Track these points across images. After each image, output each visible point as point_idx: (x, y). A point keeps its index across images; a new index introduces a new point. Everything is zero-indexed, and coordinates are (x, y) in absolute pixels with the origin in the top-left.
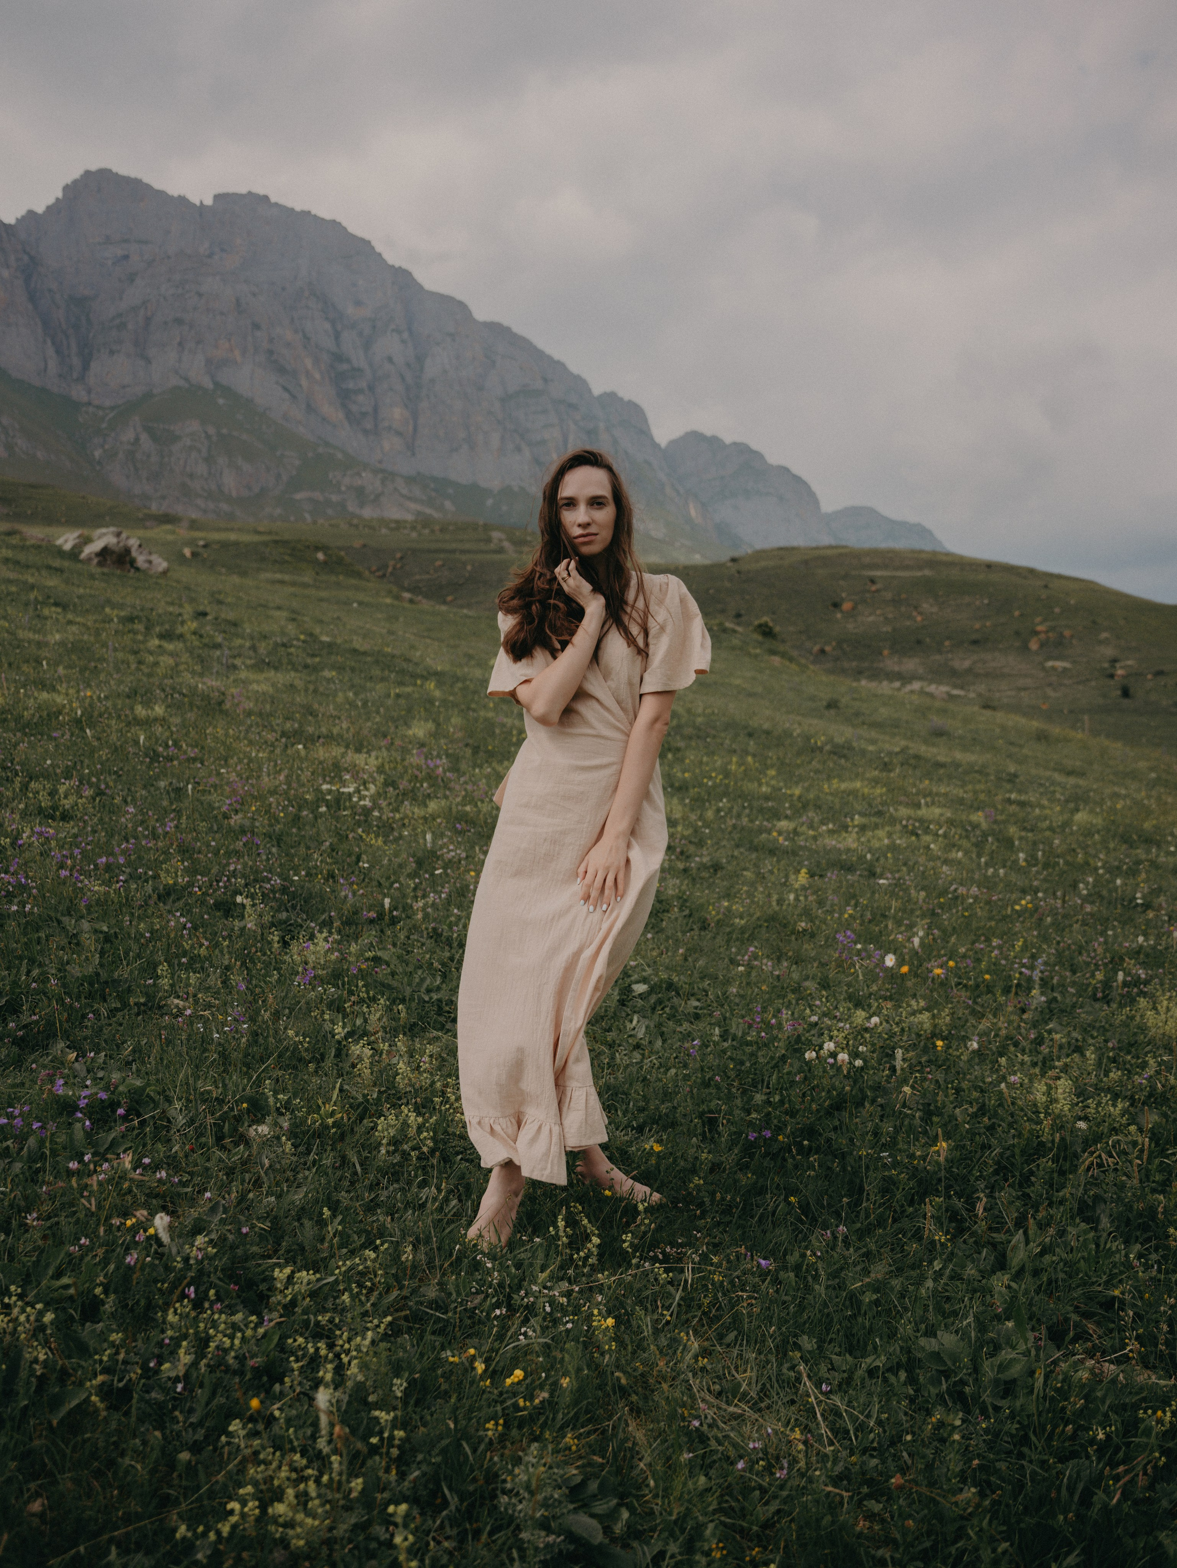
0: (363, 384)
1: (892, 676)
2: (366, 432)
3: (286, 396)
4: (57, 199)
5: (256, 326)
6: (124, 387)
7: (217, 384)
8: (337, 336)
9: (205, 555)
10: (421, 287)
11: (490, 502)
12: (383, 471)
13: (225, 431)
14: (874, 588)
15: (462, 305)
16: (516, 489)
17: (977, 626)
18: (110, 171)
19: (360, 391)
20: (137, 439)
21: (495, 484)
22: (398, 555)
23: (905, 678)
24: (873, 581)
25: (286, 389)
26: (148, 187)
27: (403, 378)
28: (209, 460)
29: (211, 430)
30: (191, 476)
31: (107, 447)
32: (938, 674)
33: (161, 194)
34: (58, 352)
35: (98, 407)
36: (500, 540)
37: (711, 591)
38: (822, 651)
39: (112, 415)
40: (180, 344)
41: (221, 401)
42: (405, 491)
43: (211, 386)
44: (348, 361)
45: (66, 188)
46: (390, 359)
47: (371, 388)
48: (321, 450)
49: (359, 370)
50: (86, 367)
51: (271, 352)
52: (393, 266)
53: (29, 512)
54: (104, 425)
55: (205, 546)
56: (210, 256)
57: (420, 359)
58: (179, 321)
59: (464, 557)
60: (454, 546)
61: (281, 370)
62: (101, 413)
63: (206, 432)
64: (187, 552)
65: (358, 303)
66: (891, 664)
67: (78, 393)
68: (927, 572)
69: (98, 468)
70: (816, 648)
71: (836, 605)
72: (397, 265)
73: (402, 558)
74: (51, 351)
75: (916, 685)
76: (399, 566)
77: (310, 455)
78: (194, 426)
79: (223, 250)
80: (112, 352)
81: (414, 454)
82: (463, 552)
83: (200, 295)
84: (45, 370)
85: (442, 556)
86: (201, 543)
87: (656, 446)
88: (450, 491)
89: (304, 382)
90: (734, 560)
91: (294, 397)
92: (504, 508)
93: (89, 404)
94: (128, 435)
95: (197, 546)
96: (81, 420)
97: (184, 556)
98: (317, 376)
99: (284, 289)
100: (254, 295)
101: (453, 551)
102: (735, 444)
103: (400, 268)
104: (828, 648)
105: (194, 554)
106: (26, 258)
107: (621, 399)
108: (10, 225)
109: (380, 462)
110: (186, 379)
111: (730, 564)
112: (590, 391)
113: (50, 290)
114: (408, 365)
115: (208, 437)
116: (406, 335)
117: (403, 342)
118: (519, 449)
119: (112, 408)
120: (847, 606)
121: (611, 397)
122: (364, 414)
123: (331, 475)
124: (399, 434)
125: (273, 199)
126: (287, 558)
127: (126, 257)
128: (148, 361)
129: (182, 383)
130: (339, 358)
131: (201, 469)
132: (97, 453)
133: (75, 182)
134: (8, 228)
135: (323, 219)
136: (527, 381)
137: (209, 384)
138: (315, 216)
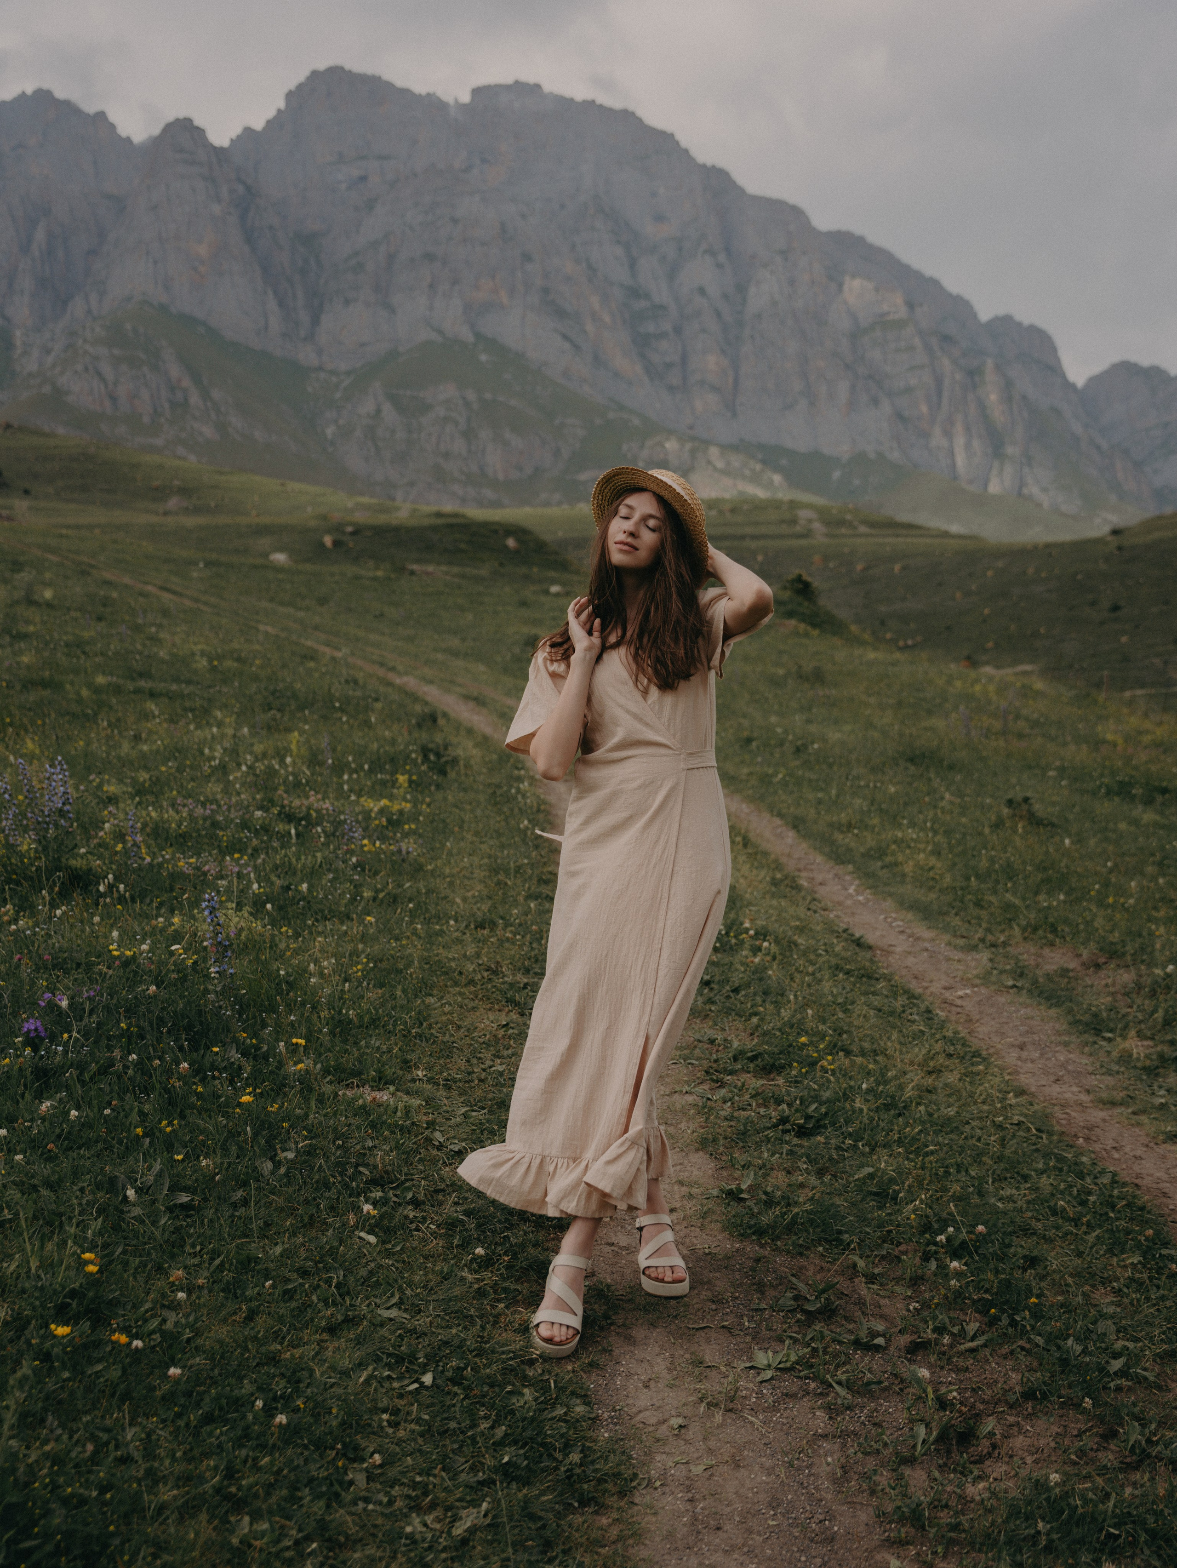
0: (667, 327)
2: (671, 388)
3: (567, 345)
4: (279, 111)
5: (527, 258)
6: (363, 345)
7: (478, 335)
8: (632, 264)
9: (351, 545)
10: (741, 191)
11: (837, 475)
12: (693, 439)
13: (488, 396)
15: (796, 212)
16: (872, 456)
18: (342, 68)
19: (663, 335)
20: (378, 411)
21: (844, 450)
25: (565, 337)
26: (389, 85)
27: (719, 314)
28: (469, 434)
29: (471, 395)
30: (447, 455)
31: (341, 422)
33: (406, 92)
34: (281, 304)
35: (332, 372)
36: (810, 521)
37: (1079, 577)
39: (346, 383)
40: (431, 286)
41: (483, 358)
43: (471, 338)
44: (647, 296)
45: (289, 95)
46: (702, 291)
47: (678, 330)
48: (611, 415)
49: (663, 307)
50: (316, 321)
51: (546, 291)
52: (704, 166)
53: (213, 504)
54: (338, 395)
55: (353, 533)
56: (468, 169)
57: (741, 289)
58: (430, 257)
59: (753, 545)
60: (748, 530)
61: (560, 313)
62: (334, 379)
63: (464, 398)
64: (328, 540)
65: (659, 218)
67: (307, 356)
69: (330, 450)
72: (709, 163)
74: (272, 304)
77: (598, 421)
78: (448, 391)
79: (484, 161)
80: (347, 302)
81: (735, 415)
82: (754, 537)
83: (455, 221)
84: (266, 328)
86: (350, 529)
87: (1070, 386)
88: (784, 462)
89: (590, 327)
90: (1116, 532)
91: (576, 347)
92: (857, 482)
93: (320, 368)
94: (367, 407)
95: (344, 533)
96: (310, 389)
97: (322, 545)
98: (607, 319)
99: (562, 206)
100: (524, 216)
101: (743, 537)
103: (713, 167)
105: (336, 543)
106: (241, 189)
107: (1019, 324)
108: (222, 148)
109: (691, 428)
110: (440, 332)
111: (1110, 538)
112: (975, 316)
113: (271, 228)
114: (725, 296)
115: (467, 404)
116: (722, 258)
117: (719, 266)
118: (875, 402)
119: (348, 373)
121: (1006, 322)
122: (669, 365)
123: (625, 447)
124: (715, 389)
126: (463, 546)
127: (363, 179)
128: (392, 310)
129: (434, 336)
130: (635, 292)
131: (459, 446)
132: (330, 431)
133: (300, 87)
134: (219, 152)
135: (611, 110)
136: (885, 308)
137: (468, 336)
138: (601, 106)
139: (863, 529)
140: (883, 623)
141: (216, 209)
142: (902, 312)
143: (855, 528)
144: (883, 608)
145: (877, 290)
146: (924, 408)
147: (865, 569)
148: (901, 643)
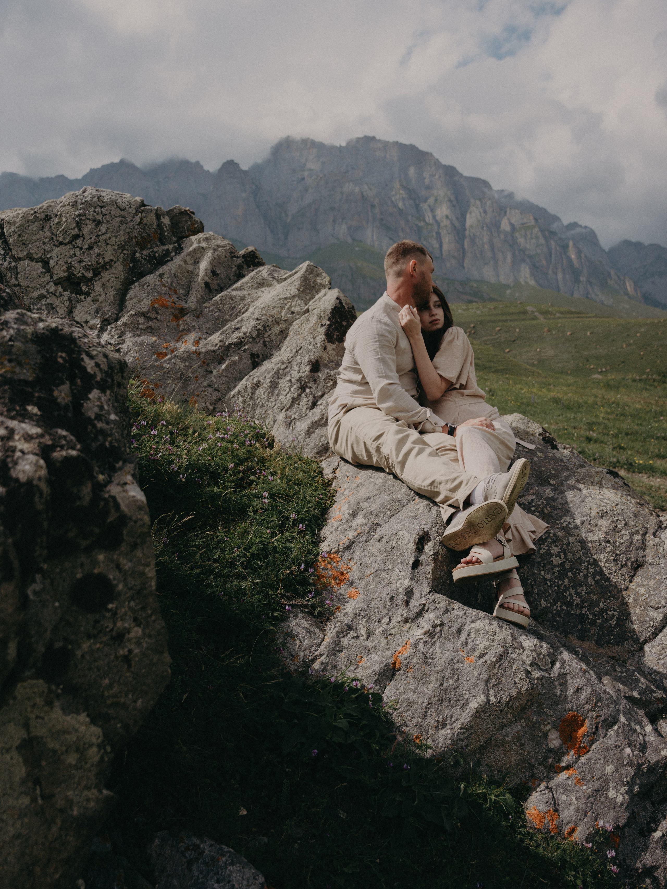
4: (268, 155)
5: (373, 206)
7: (354, 240)
8: (417, 207)
10: (462, 175)
11: (508, 292)
12: (447, 279)
15: (486, 183)
16: (523, 283)
19: (432, 236)
21: (511, 281)
22: (472, 325)
25: (392, 239)
27: (455, 226)
28: (352, 281)
29: (352, 265)
35: (293, 259)
36: (533, 312)
40: (334, 220)
41: (357, 249)
42: (460, 289)
43: (352, 241)
44: (424, 220)
49: (430, 225)
50: (286, 238)
51: (382, 220)
56: (347, 172)
57: (464, 216)
58: (333, 209)
59: (513, 324)
61: (389, 229)
62: (294, 261)
63: (350, 266)
67: (282, 252)
72: (447, 164)
73: (474, 327)
74: (268, 232)
76: (473, 332)
78: (343, 263)
79: (353, 169)
81: (464, 268)
83: (342, 193)
84: (266, 243)
85: (500, 324)
87: (603, 251)
88: (485, 287)
89: (401, 235)
93: (289, 257)
98: (408, 230)
100: (371, 190)
101: (506, 321)
102: (651, 245)
103: (449, 166)
106: (254, 186)
107: (580, 226)
112: (562, 222)
114: (457, 218)
115: (351, 268)
116: (455, 203)
117: (454, 207)
118: (524, 260)
121: (574, 225)
122: (435, 249)
124: (454, 258)
125: (378, 138)
127: (303, 179)
128: (318, 231)
129: (336, 241)
130: (419, 219)
134: (245, 172)
135: (405, 145)
136: (525, 221)
137: (349, 240)
138: (401, 143)
139: (558, 315)
140: (588, 360)
141: (244, 195)
142: (533, 223)
143: (555, 315)
144: (586, 353)
145: (521, 213)
146: (544, 262)
147: (571, 334)
148: (599, 370)
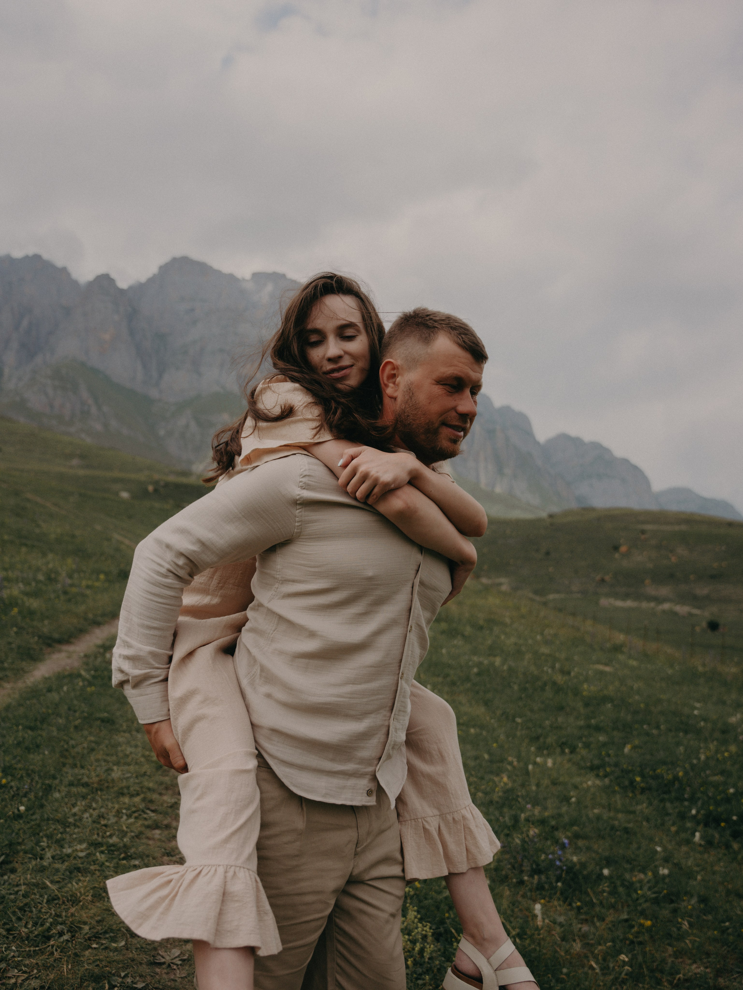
1: (651, 598)
4: (154, 274)
6: (183, 391)
9: (161, 491)
14: (643, 537)
17: (715, 565)
20: (188, 425)
23: (658, 600)
24: (643, 532)
31: (168, 428)
32: (682, 599)
34: (144, 366)
35: (166, 403)
38: (603, 580)
39: (173, 409)
50: (160, 377)
53: (96, 464)
54: (168, 415)
55: (164, 486)
62: (167, 407)
66: (651, 590)
67: (154, 393)
68: (684, 527)
69: (161, 442)
70: (598, 578)
71: (616, 548)
74: (139, 366)
75: (666, 606)
80: (177, 369)
84: (135, 378)
87: (538, 443)
93: (160, 400)
94: (183, 422)
95: (159, 485)
96: (153, 411)
97: (147, 491)
102: (591, 442)
104: (607, 578)
105: (156, 490)
106: (130, 309)
110: (223, 388)
111: (547, 519)
113: (143, 329)
119: (174, 404)
120: (623, 549)
121: (507, 409)
127: (192, 310)
129: (220, 390)
132: (162, 432)
133: (167, 264)
134: (121, 291)
141: (117, 318)
